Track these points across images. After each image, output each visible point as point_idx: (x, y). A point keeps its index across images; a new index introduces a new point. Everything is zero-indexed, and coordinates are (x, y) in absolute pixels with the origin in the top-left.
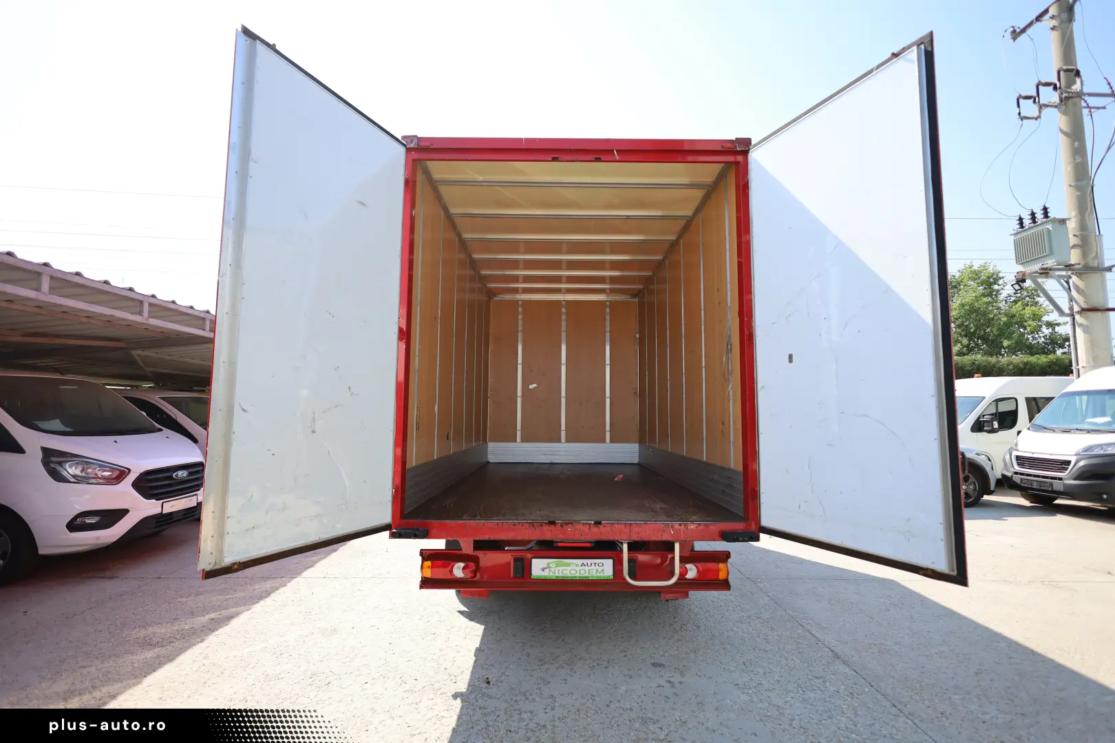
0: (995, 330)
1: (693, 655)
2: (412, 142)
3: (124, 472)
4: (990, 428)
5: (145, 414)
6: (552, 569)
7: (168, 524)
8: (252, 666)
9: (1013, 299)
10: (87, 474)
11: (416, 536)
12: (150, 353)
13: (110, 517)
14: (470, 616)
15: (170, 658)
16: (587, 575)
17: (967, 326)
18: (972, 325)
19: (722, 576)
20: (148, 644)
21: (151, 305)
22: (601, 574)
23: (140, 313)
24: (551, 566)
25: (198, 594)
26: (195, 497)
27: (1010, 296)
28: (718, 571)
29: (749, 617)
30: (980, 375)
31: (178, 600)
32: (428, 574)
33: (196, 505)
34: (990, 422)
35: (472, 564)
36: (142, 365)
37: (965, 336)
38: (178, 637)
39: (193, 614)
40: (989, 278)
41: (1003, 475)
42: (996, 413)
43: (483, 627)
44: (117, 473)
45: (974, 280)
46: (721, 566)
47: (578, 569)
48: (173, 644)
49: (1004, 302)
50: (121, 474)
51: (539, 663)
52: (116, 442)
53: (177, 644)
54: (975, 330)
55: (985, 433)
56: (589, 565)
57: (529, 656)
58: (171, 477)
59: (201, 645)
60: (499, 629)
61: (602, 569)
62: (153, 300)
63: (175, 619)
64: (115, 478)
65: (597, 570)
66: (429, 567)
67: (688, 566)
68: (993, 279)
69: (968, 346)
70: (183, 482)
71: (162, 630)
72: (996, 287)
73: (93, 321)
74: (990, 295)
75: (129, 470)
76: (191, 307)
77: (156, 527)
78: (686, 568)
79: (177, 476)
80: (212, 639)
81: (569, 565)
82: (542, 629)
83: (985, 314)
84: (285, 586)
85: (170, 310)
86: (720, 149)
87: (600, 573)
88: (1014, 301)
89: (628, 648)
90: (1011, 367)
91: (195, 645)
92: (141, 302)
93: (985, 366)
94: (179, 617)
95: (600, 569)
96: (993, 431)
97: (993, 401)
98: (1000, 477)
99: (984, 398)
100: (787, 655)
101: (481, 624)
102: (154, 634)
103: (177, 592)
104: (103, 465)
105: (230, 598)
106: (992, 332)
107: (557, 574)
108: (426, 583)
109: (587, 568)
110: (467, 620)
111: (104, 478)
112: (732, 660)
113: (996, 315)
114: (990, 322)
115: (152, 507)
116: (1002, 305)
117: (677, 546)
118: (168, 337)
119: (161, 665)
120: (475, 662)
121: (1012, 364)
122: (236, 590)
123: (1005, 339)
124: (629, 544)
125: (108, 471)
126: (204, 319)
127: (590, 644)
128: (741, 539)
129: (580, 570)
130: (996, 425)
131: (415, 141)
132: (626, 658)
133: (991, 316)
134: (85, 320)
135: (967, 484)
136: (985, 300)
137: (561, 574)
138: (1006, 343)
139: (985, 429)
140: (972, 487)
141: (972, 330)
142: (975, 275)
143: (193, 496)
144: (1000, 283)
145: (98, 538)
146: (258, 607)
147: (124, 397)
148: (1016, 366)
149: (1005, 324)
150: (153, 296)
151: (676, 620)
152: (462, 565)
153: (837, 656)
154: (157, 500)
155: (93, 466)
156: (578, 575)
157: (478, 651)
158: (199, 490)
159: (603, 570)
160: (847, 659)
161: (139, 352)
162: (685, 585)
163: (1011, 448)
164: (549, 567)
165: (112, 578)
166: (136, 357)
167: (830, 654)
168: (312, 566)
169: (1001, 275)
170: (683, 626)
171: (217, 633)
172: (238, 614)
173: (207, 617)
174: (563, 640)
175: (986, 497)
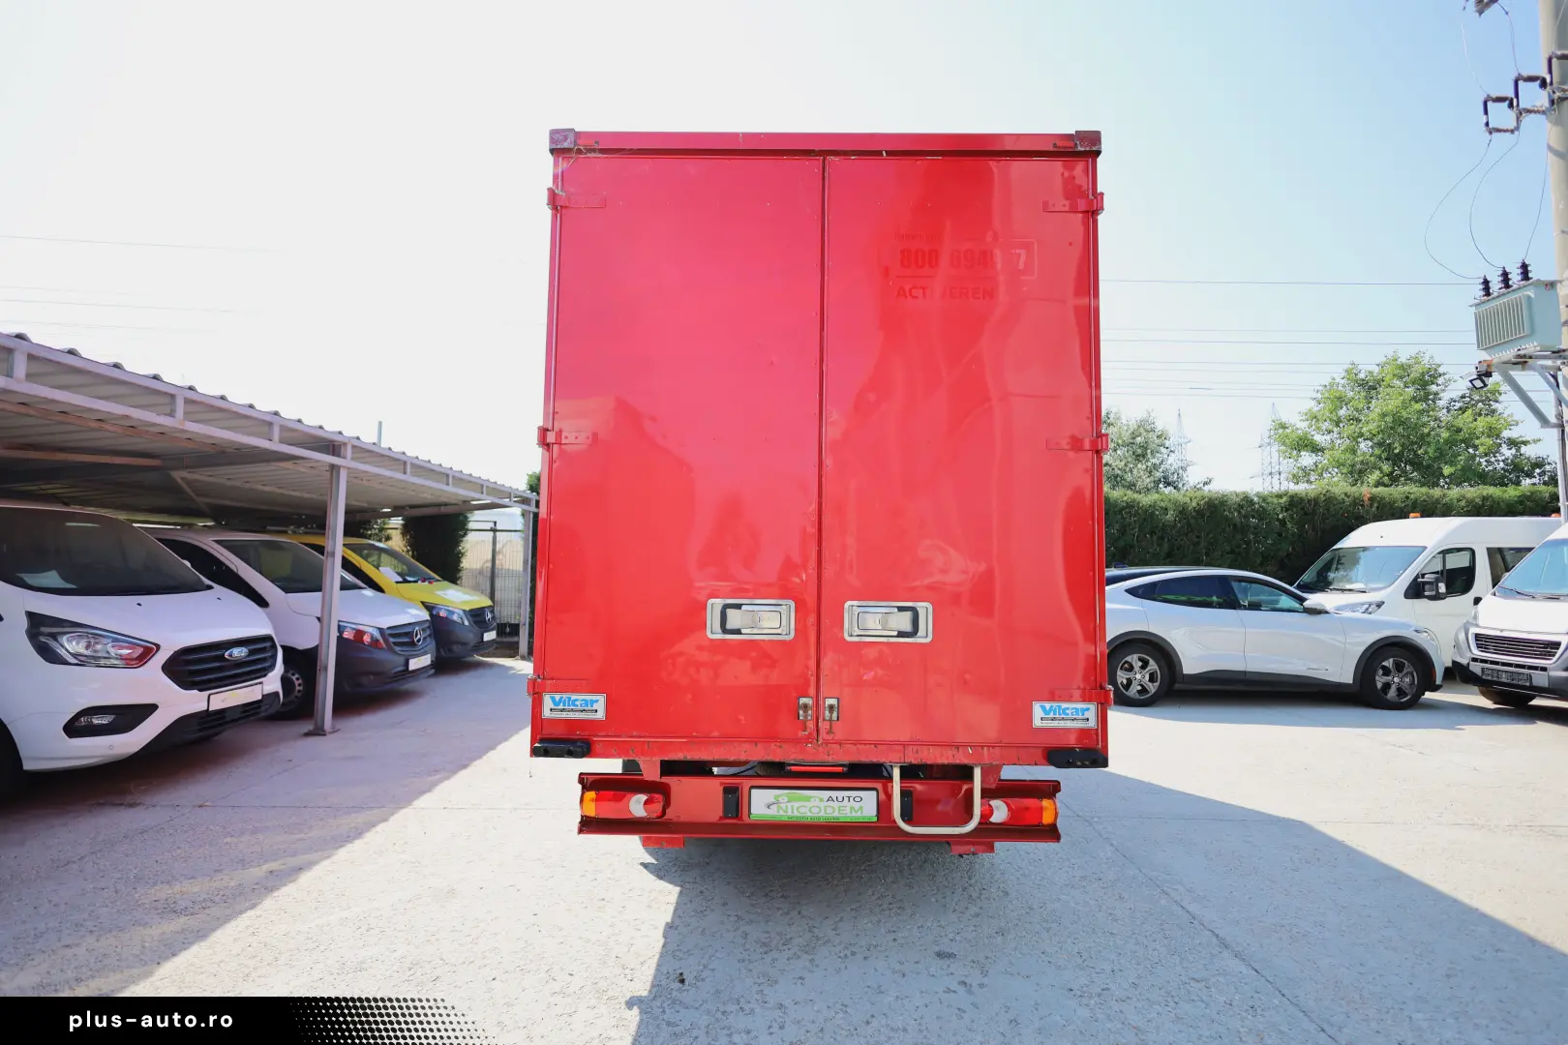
0: (1431, 451)
1: (999, 939)
2: (566, 139)
3: (151, 649)
4: (1433, 593)
5: (188, 564)
6: (783, 806)
7: (221, 725)
8: (322, 948)
9: (1458, 405)
10: (95, 651)
11: (571, 754)
12: (201, 476)
13: (129, 716)
14: (659, 872)
15: (201, 935)
16: (836, 814)
17: (1389, 444)
18: (1396, 445)
19: (1047, 819)
20: (170, 909)
21: (188, 401)
22: (859, 814)
23: (172, 414)
24: (780, 799)
25: (255, 831)
26: (259, 686)
27: (1455, 401)
28: (1041, 809)
29: (1084, 878)
30: (1418, 515)
31: (226, 840)
32: (591, 811)
33: (260, 698)
34: (1434, 584)
35: (658, 797)
36: (192, 494)
37: (1387, 459)
38: (217, 899)
39: (244, 863)
40: (1423, 374)
41: (1454, 662)
42: (1442, 571)
43: (678, 889)
44: (140, 651)
45: (1401, 378)
46: (1046, 803)
47: (822, 805)
48: (207, 911)
49: (1445, 411)
50: (147, 652)
51: (762, 950)
52: (139, 604)
53: (214, 911)
54: (1402, 452)
55: (1425, 600)
56: (840, 799)
57: (746, 938)
58: (222, 658)
59: (250, 913)
60: (702, 892)
61: (858, 806)
62: (190, 395)
63: (216, 871)
64: (136, 659)
65: (852, 808)
66: (592, 800)
67: (995, 803)
68: (1430, 376)
69: (1391, 474)
70: (239, 664)
71: (196, 888)
72: (1434, 388)
73: (107, 427)
74: (1425, 399)
75: (158, 647)
76: (251, 406)
77: (200, 730)
78: (990, 806)
79: (231, 655)
80: (269, 903)
81: (808, 799)
82: (767, 895)
83: (1416, 427)
84: (385, 820)
85: (221, 410)
86: (1051, 149)
87: (856, 812)
88: (1460, 409)
89: (899, 927)
90: (1463, 503)
91: (241, 912)
92: (173, 396)
93: (1425, 501)
94: (222, 867)
95: (857, 806)
96: (1437, 597)
97: (1440, 553)
98: (1450, 665)
99: (1425, 548)
100: (1146, 943)
101: (676, 885)
102: (182, 893)
103: (225, 828)
104: (119, 638)
105: (299, 840)
106: (1426, 452)
107: (790, 813)
108: (588, 825)
109: (836, 804)
110: (655, 878)
111: (121, 658)
112: (1061, 948)
113: (1433, 429)
114: (1423, 439)
115: (194, 702)
116: (1443, 414)
117: (977, 773)
118: (224, 452)
119: (186, 945)
120: (663, 946)
121: (1464, 497)
122: (311, 827)
123: (1446, 463)
124: (901, 768)
125: (127, 648)
126: (270, 424)
127: (841, 920)
128: (1079, 763)
129: (825, 807)
130: (1442, 588)
131: (571, 138)
132: (895, 944)
133: (1426, 431)
134: (95, 425)
135: (1400, 675)
136: (1418, 406)
137: (796, 813)
138: (1447, 470)
139: (1426, 593)
140: (1407, 680)
141: (1396, 451)
142: (1402, 372)
143: (256, 684)
144: (1439, 382)
145: (111, 747)
146: (343, 853)
147: (160, 540)
148: (1470, 502)
149: (1447, 441)
150: (191, 388)
151: (973, 881)
152: (643, 797)
153: (1225, 945)
154: (201, 690)
155: (105, 641)
156: (822, 814)
157: (670, 927)
158: (265, 676)
159: (861, 808)
160: (1240, 949)
161: (184, 474)
162: (989, 834)
163: (1467, 622)
164: (777, 803)
165: (132, 805)
166: (179, 480)
167: (1214, 940)
168: (429, 790)
169: (1441, 370)
170: (983, 892)
171: (275, 894)
172: (310, 865)
173: (266, 867)
174: (799, 913)
175: (1428, 695)
